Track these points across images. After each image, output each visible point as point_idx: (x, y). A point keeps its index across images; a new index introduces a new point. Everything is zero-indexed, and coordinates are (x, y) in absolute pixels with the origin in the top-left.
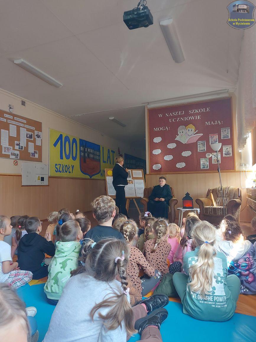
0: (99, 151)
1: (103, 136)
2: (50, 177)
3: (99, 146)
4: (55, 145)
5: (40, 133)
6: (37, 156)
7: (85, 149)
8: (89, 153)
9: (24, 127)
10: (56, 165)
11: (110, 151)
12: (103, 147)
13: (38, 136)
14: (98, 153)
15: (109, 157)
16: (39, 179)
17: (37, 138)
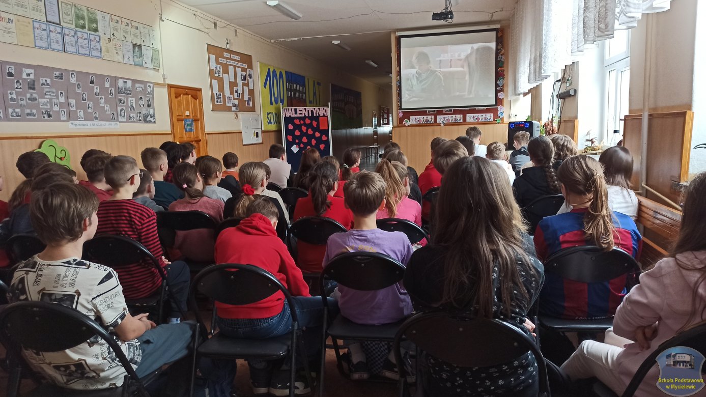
0: (304, 85)
1: (307, 60)
2: (263, 132)
3: (303, 78)
4: (265, 86)
5: (252, 73)
6: (251, 103)
7: (291, 86)
8: (295, 91)
9: (239, 67)
10: (268, 114)
11: (316, 83)
12: (308, 79)
13: (250, 76)
14: (302, 89)
15: (315, 94)
16: (254, 135)
17: (250, 80)
